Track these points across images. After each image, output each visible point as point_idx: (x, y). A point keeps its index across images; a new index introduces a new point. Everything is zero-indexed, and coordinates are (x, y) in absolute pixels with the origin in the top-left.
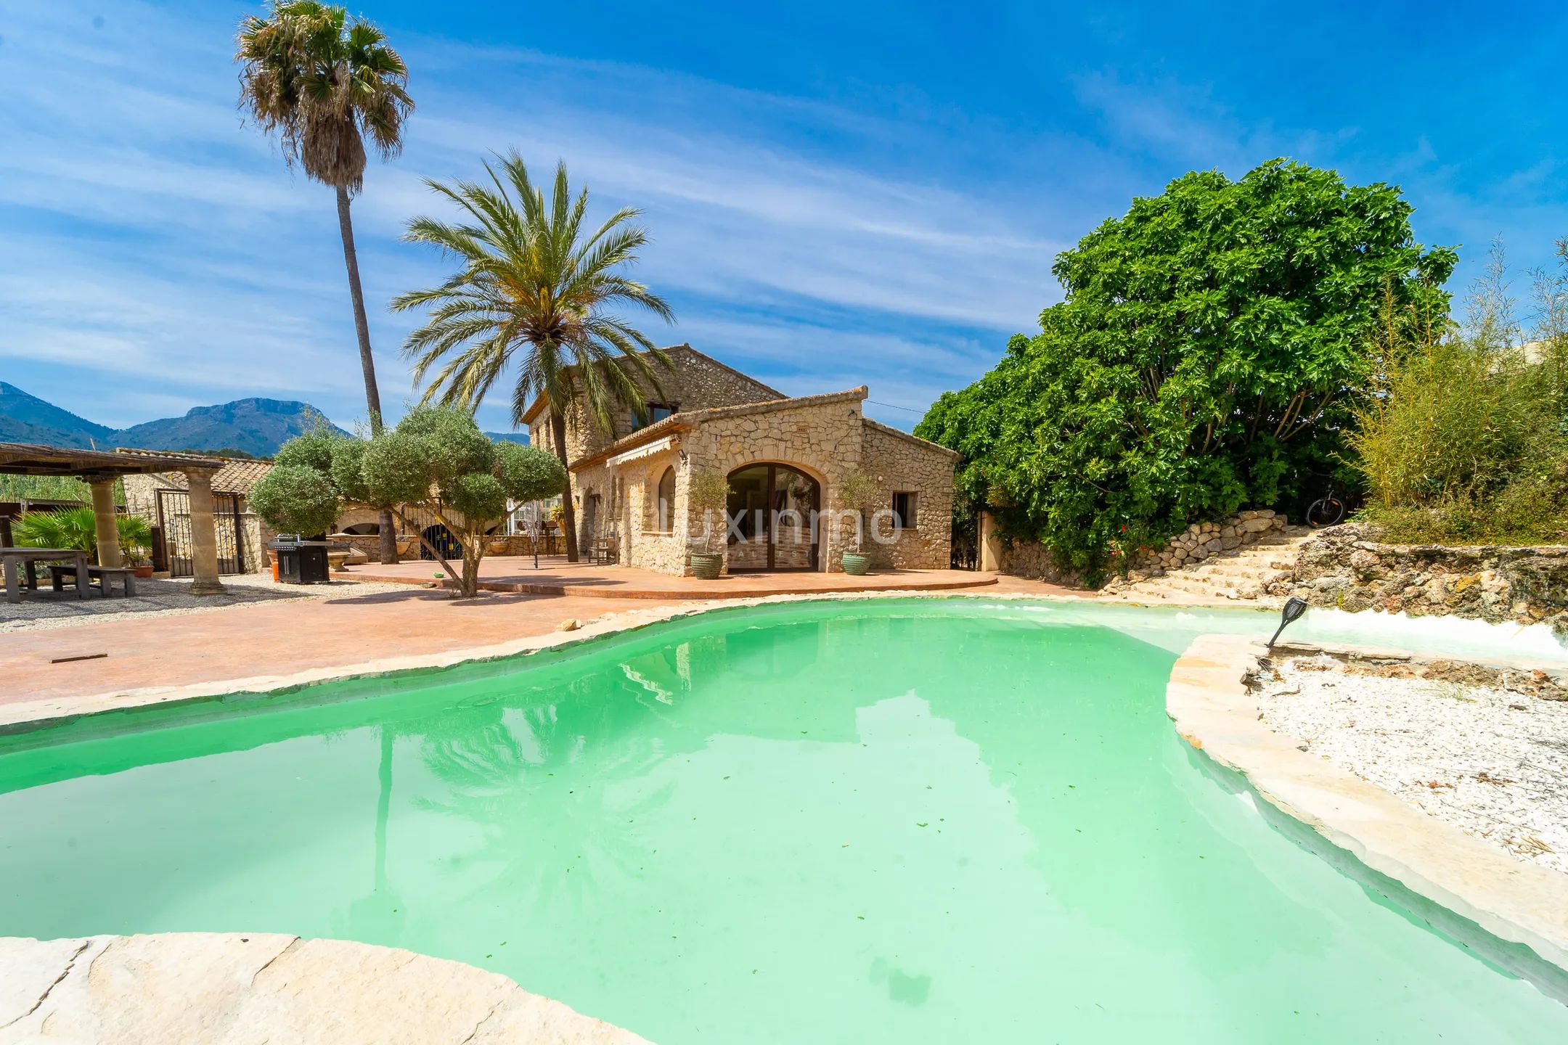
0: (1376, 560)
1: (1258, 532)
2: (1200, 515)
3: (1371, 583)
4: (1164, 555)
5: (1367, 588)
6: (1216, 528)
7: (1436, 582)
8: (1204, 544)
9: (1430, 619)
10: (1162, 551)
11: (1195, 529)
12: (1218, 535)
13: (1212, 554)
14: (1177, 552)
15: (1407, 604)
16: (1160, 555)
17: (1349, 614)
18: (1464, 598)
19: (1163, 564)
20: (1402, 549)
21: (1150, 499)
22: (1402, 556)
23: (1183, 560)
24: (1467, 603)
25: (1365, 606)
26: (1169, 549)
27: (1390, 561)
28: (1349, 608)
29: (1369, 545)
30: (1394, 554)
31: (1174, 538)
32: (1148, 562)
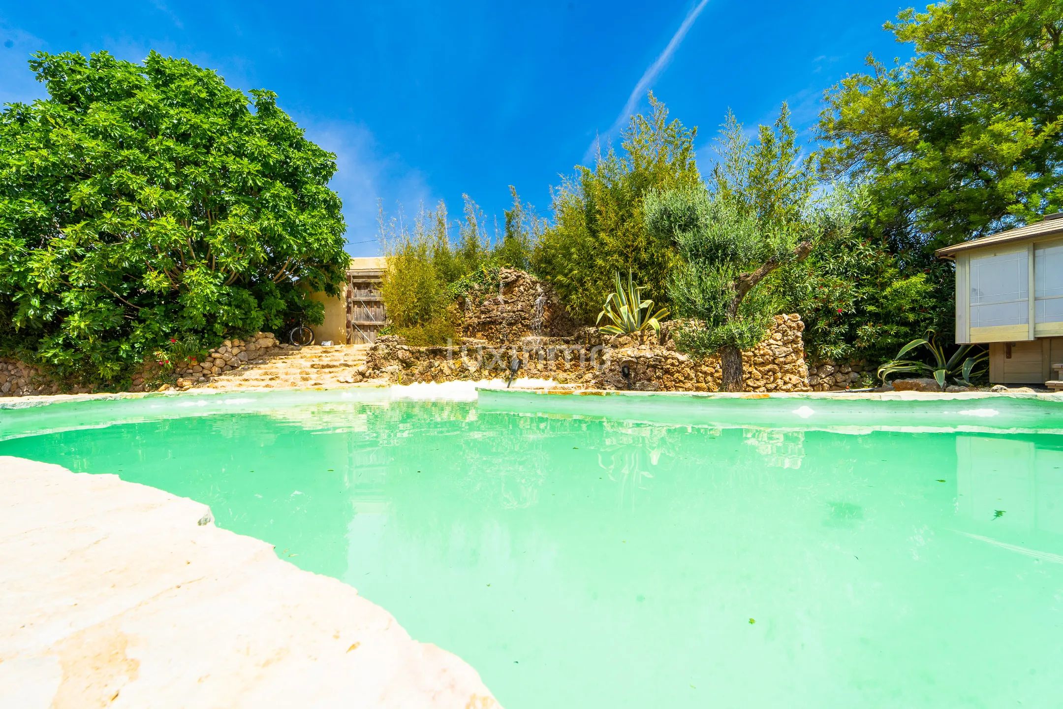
0: (410, 355)
1: (267, 348)
2: (232, 332)
3: (411, 368)
4: (207, 365)
5: (409, 371)
6: (243, 344)
7: (446, 365)
8: (236, 355)
9: (447, 383)
10: (204, 361)
11: (228, 343)
12: (244, 348)
13: (243, 363)
14: (218, 362)
15: (434, 378)
16: (202, 364)
17: (405, 386)
18: (460, 371)
19: (205, 372)
20: (423, 349)
21: (202, 316)
22: (423, 352)
23: (221, 368)
24: (462, 373)
25: (411, 381)
26: (210, 359)
27: (417, 355)
28: (405, 383)
29: (406, 347)
30: (419, 351)
31: (213, 350)
32: (191, 371)
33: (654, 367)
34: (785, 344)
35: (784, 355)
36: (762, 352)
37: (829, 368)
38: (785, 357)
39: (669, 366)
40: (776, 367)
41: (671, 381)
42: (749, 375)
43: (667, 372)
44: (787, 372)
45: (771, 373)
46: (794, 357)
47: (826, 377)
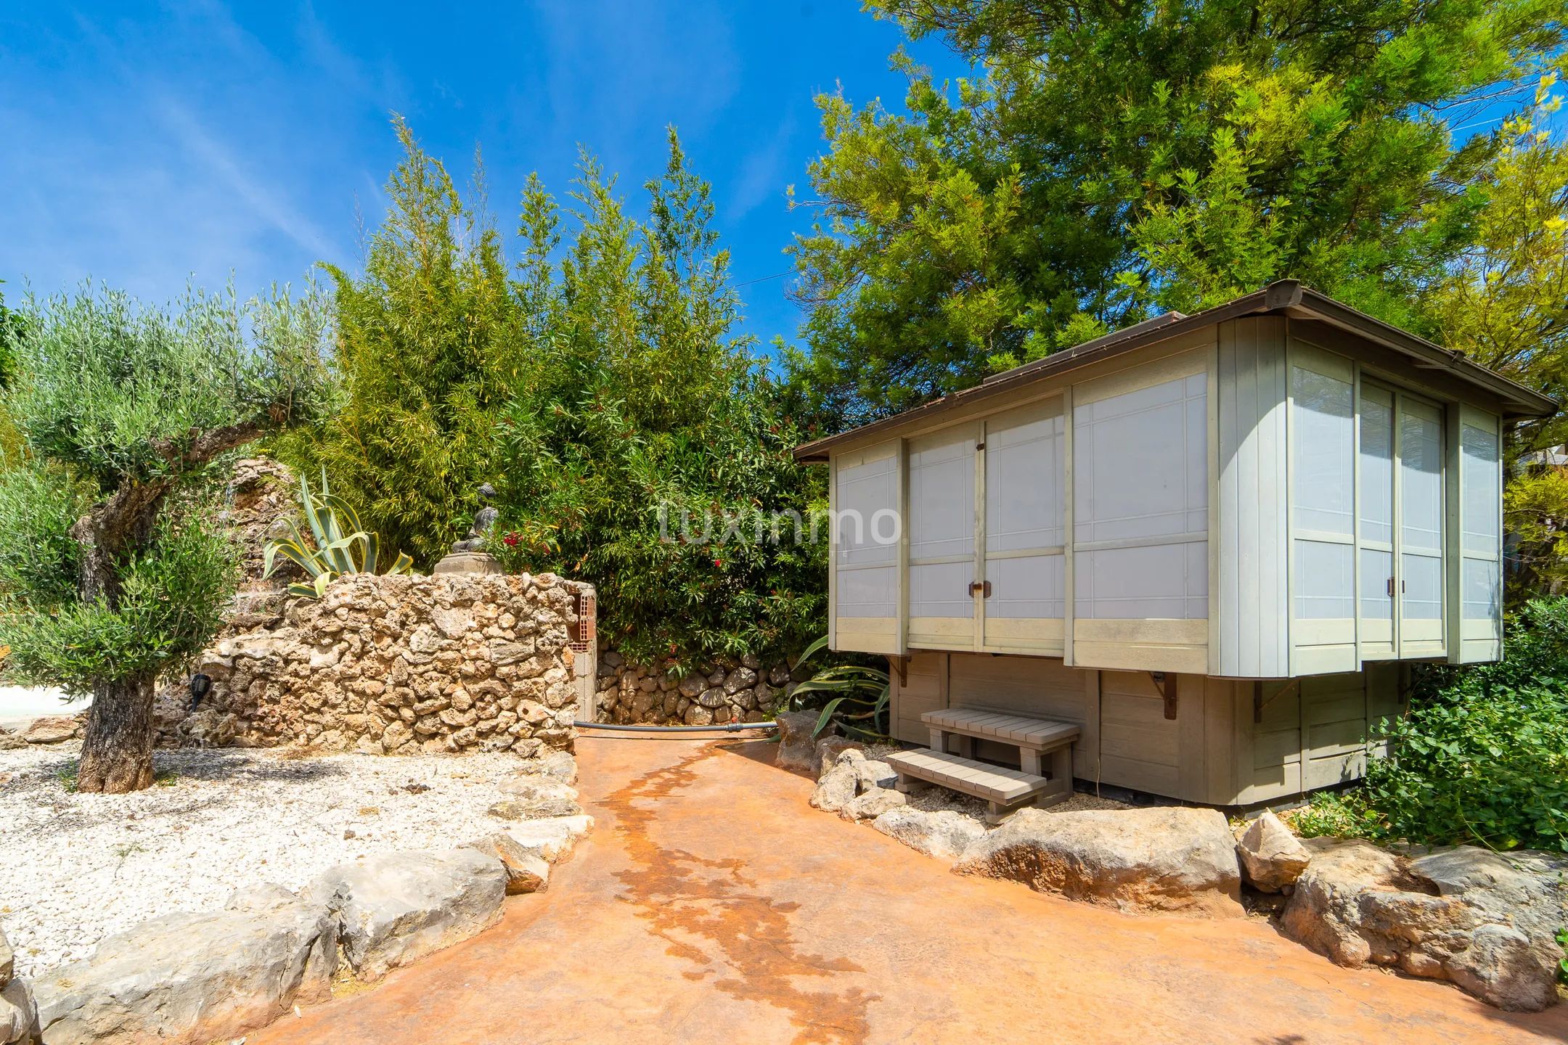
33: (264, 677)
34: (521, 637)
35: (510, 660)
36: (473, 653)
37: (746, 673)
38: (517, 663)
39: (287, 678)
40: (495, 684)
41: (296, 709)
42: (444, 701)
43: (287, 689)
44: (520, 695)
45: (488, 698)
46: (535, 665)
47: (738, 691)
